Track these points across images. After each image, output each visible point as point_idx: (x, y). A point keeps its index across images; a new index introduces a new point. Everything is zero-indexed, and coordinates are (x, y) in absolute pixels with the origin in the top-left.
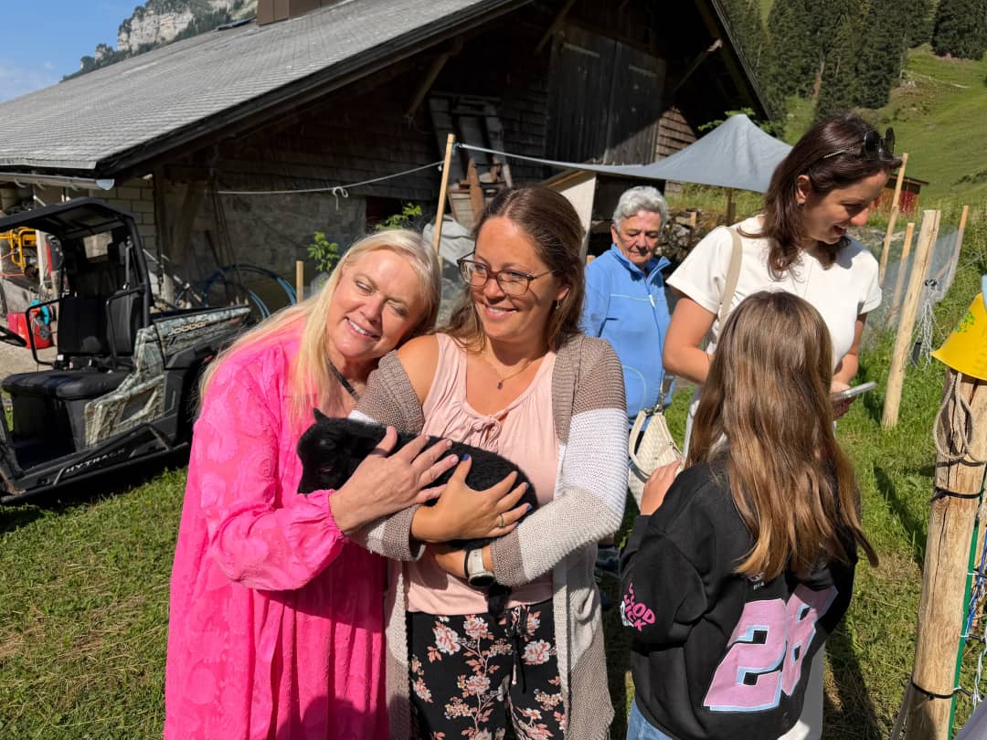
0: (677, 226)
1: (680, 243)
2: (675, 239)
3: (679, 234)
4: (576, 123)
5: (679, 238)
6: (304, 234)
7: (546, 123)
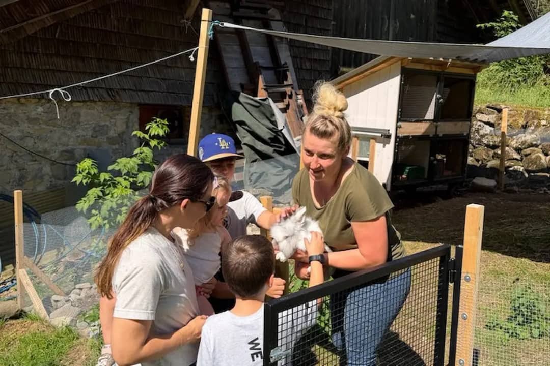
0: (479, 123)
1: (485, 141)
2: (478, 137)
3: (482, 132)
4: (360, 28)
5: (483, 136)
6: (61, 148)
7: (331, 28)
